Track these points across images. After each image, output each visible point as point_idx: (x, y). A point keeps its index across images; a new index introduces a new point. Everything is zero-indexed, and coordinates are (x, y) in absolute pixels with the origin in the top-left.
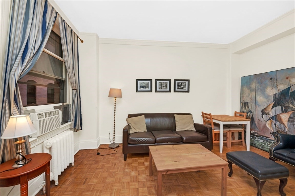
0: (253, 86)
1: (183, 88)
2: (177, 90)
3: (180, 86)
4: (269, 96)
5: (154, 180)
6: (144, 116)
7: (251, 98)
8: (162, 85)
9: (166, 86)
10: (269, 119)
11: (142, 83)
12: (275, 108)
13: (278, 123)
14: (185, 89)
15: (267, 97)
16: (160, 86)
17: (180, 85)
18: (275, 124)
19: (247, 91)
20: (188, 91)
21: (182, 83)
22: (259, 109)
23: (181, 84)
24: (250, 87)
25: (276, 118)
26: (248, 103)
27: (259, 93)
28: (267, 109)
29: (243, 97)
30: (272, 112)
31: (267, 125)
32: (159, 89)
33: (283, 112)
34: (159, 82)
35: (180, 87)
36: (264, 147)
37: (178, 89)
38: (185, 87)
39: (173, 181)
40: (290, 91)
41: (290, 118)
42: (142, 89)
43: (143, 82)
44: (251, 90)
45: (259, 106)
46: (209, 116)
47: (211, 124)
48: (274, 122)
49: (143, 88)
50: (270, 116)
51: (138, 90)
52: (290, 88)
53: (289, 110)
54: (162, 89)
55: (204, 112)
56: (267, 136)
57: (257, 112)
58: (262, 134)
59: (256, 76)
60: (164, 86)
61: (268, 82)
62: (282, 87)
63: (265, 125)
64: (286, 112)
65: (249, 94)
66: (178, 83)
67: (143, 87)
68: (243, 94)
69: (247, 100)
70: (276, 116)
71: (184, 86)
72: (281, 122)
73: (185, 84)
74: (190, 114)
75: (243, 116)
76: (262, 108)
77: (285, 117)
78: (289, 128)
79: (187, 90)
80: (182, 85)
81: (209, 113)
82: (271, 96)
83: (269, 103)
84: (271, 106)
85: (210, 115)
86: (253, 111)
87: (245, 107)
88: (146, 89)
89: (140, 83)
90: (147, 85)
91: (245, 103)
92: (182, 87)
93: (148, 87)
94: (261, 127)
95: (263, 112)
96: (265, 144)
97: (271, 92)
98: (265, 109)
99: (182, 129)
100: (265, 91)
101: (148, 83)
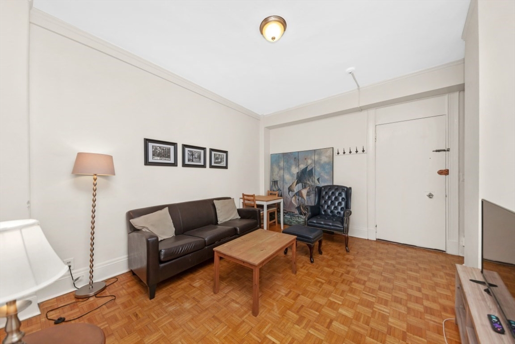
0: (282, 164)
1: (221, 162)
2: (212, 164)
4: (293, 174)
5: (225, 295)
6: (167, 209)
7: (280, 177)
8: (192, 155)
9: (199, 157)
10: (294, 195)
11: (156, 149)
12: (298, 185)
13: (300, 198)
15: (292, 175)
16: (190, 156)
17: (217, 157)
18: (298, 199)
19: (276, 169)
20: (226, 167)
21: (219, 155)
22: (287, 187)
24: (279, 166)
25: (299, 194)
26: (277, 181)
27: (286, 171)
28: (292, 186)
29: (273, 175)
30: (296, 189)
31: (293, 201)
32: (189, 160)
33: (303, 188)
34: (188, 150)
35: (217, 161)
36: (291, 223)
37: (215, 163)
38: (223, 162)
39: (247, 283)
40: (308, 170)
41: (308, 192)
42: (158, 160)
43: (160, 147)
44: (280, 169)
45: (286, 183)
46: (252, 198)
47: (254, 207)
48: (297, 197)
49: (159, 158)
50: (294, 193)
51: (150, 161)
52: (307, 167)
53: (307, 186)
54: (193, 161)
55: (245, 194)
56: (293, 211)
57: (285, 190)
58: (289, 211)
59: (284, 155)
60: (196, 156)
61: (292, 161)
62: (302, 167)
63: (291, 202)
64: (305, 188)
65: (278, 172)
66: (215, 154)
67: (159, 155)
68: (273, 172)
69: (276, 178)
70: (298, 192)
71: (221, 159)
72: (302, 197)
73: (222, 156)
74: (230, 198)
75: (276, 195)
76: (289, 186)
77: (304, 192)
78: (307, 201)
79: (225, 165)
81: (252, 194)
82: (295, 174)
83: (294, 181)
84: (295, 184)
85: (253, 196)
86: (281, 189)
87: (275, 185)
88: (166, 160)
89: (153, 148)
90: (168, 153)
91: (275, 182)
92: (220, 160)
93: (169, 157)
94: (288, 203)
95: (290, 189)
96: (291, 219)
97: (295, 170)
98: (291, 186)
99: (226, 219)
100: (290, 170)
101: (169, 149)
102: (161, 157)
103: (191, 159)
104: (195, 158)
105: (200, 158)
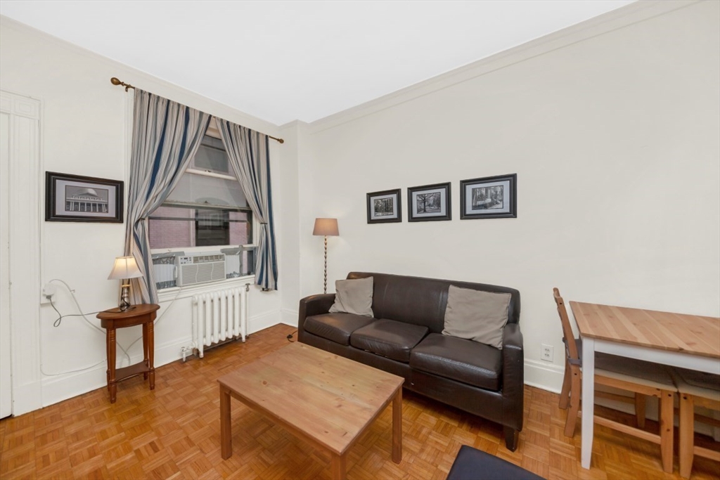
1: (491, 204)
2: (469, 211)
3: (482, 197)
6: (371, 279)
8: (424, 201)
9: (437, 202)
11: (378, 203)
14: (500, 206)
16: (421, 203)
17: (482, 195)
20: (511, 214)
21: (487, 189)
23: (484, 192)
32: (419, 211)
34: (418, 195)
35: (480, 203)
37: (475, 207)
38: (502, 200)
42: (381, 216)
43: (382, 199)
49: (381, 214)
51: (372, 218)
54: (425, 211)
60: (431, 202)
66: (473, 190)
67: (381, 210)
71: (494, 196)
73: (499, 189)
79: (507, 210)
80: (489, 196)
88: (388, 215)
89: (374, 203)
90: (390, 205)
92: (489, 200)
93: (391, 210)
101: (391, 200)
102: (383, 212)
103: (423, 207)
104: (429, 205)
105: (439, 205)
